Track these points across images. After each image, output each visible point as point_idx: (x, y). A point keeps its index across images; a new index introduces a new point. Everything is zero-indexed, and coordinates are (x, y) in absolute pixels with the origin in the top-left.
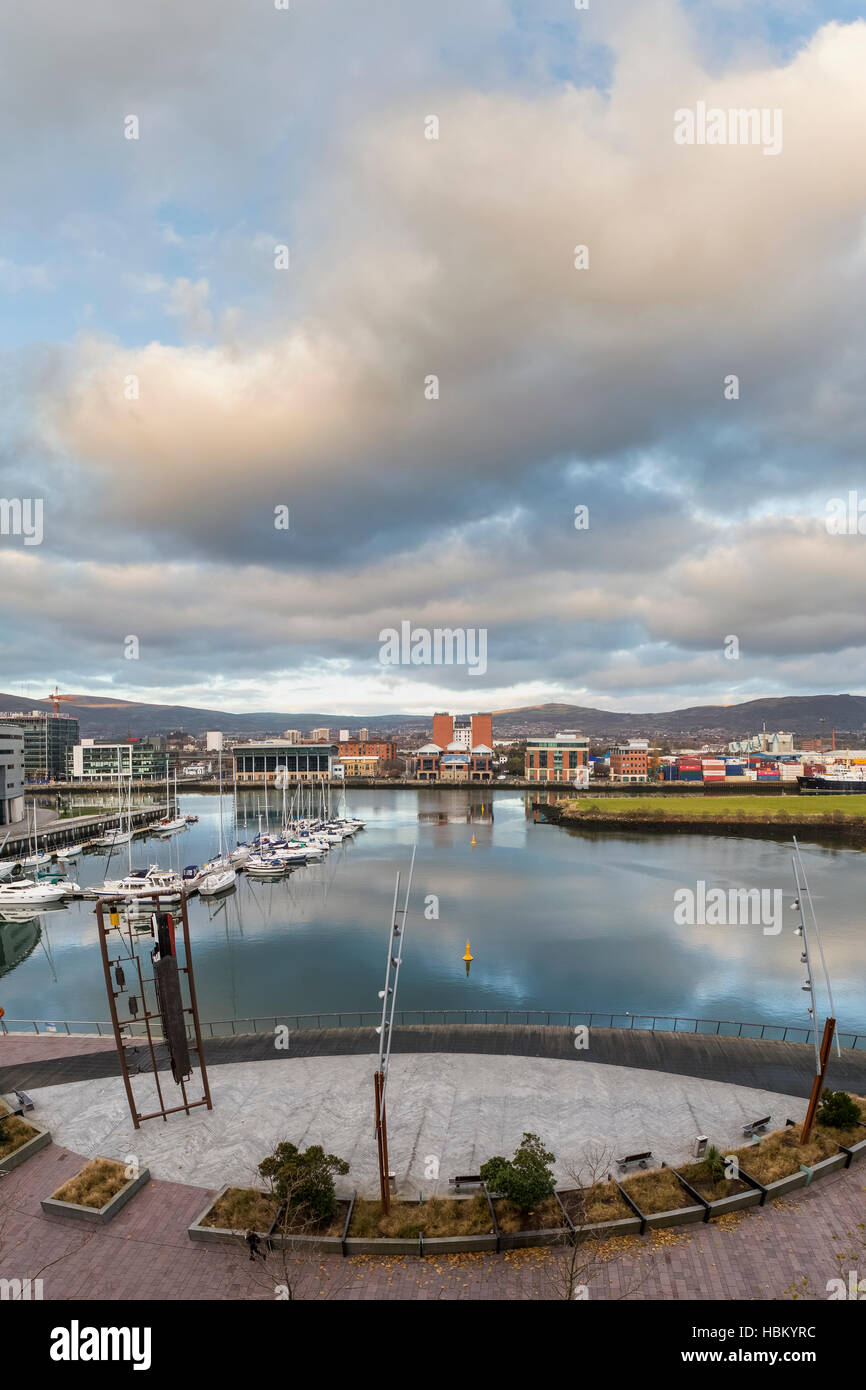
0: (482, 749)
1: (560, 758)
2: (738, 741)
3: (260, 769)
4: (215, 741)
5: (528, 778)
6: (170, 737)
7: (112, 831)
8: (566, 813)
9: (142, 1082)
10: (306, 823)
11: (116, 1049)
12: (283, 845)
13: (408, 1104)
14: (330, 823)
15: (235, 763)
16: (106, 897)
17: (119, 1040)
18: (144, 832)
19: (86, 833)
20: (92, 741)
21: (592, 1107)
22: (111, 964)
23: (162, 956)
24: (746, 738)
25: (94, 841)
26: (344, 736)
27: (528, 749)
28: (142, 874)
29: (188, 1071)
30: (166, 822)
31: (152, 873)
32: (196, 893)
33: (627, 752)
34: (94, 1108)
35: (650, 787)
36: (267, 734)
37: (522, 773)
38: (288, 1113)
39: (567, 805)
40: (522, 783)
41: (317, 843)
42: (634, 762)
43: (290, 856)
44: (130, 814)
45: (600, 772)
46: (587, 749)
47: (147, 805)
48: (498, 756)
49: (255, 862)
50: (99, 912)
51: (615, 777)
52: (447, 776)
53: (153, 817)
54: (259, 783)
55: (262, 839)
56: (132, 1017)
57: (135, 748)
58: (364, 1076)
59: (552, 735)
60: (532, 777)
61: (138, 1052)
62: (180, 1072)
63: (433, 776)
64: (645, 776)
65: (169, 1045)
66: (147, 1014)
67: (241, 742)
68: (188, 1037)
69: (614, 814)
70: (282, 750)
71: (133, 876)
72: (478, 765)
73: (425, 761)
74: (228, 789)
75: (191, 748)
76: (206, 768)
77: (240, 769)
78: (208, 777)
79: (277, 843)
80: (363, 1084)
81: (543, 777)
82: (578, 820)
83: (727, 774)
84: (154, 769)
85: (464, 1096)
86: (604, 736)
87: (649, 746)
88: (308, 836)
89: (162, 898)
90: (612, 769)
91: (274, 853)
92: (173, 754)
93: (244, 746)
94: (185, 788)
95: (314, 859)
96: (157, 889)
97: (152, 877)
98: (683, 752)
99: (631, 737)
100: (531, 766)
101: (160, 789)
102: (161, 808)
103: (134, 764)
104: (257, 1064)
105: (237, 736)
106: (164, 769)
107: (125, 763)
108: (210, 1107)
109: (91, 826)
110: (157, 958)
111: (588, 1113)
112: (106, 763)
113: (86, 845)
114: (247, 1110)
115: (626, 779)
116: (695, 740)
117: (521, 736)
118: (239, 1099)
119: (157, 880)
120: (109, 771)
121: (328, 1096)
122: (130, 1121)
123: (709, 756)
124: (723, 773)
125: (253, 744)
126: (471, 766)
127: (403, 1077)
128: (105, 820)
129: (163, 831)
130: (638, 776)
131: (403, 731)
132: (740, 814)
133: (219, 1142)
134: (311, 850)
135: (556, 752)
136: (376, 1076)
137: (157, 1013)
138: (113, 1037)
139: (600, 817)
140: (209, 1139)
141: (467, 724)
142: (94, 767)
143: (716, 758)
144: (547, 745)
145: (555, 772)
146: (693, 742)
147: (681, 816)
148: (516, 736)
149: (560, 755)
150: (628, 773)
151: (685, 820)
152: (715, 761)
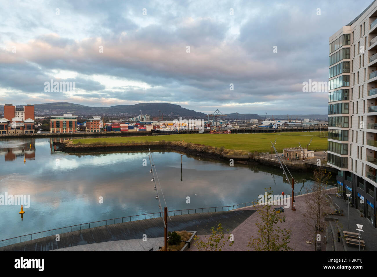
0: (30, 120)
1: (65, 124)
2: (133, 117)
5: (51, 132)
8: (68, 145)
24: (135, 116)
27: (51, 120)
33: (92, 121)
35: (102, 134)
37: (49, 130)
39: (68, 142)
40: (49, 134)
42: (95, 125)
45: (82, 129)
46: (77, 120)
48: (37, 123)
51: (88, 131)
52: (11, 132)
59: (62, 115)
60: (53, 132)
63: (4, 132)
64: (99, 130)
69: (87, 145)
72: (27, 127)
81: (58, 131)
82: (73, 148)
83: (129, 129)
86: (84, 115)
87: (101, 119)
90: (87, 128)
98: (113, 121)
99: (94, 116)
100: (53, 127)
115: (92, 131)
116: (118, 117)
117: (48, 115)
123: (123, 123)
124: (127, 128)
126: (24, 128)
130: (97, 130)
135: (63, 121)
139: (82, 146)
141: (22, 109)
143: (125, 123)
144: (60, 118)
145: (63, 129)
146: (117, 118)
147: (113, 144)
148: (46, 115)
149: (65, 122)
150: (93, 129)
151: (114, 145)
152: (124, 124)
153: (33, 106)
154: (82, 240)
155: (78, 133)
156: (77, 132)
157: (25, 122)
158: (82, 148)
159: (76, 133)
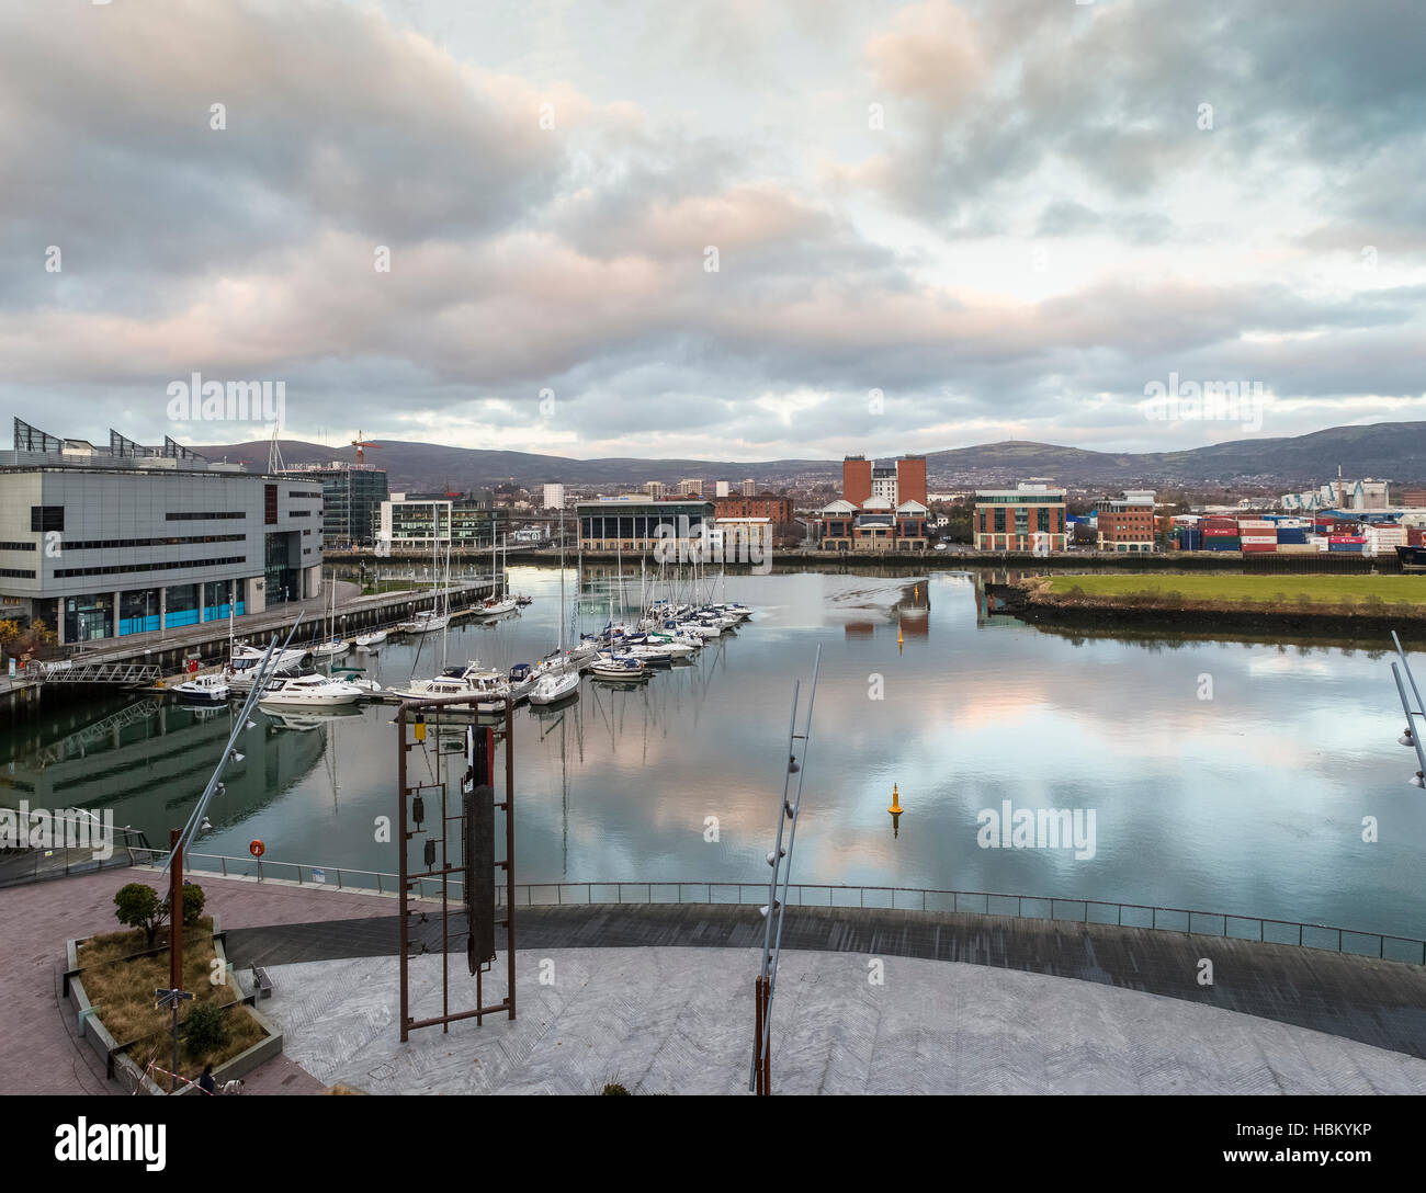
0: (913, 507)
1: (1025, 518)
2: (1297, 492)
3: (611, 534)
4: (554, 496)
5: (978, 546)
6: (498, 491)
7: (425, 614)
8: (1035, 596)
9: (425, 967)
10: (671, 609)
11: (398, 914)
12: (641, 640)
13: (806, 1033)
14: (704, 610)
15: (579, 525)
16: (412, 701)
17: (404, 901)
18: (464, 616)
19: (393, 613)
20: (404, 495)
21: (1102, 1061)
22: (409, 792)
23: (475, 786)
24: (1309, 488)
25: (403, 626)
26: (722, 489)
27: (978, 505)
28: (457, 673)
29: (489, 956)
30: (491, 603)
31: (471, 672)
32: (524, 701)
33: (1123, 509)
34: (352, 1002)
35: (1160, 559)
36: (622, 487)
37: (970, 541)
38: (625, 1034)
39: (1036, 586)
40: (970, 554)
41: (686, 638)
42: (1134, 523)
43: (649, 654)
44: (447, 591)
45: (1085, 537)
46: (1063, 505)
47: (470, 581)
48: (935, 517)
49: (604, 661)
50: (402, 721)
51: (1105, 545)
52: (863, 545)
53: (476, 596)
54: (610, 553)
55: (614, 629)
56: (426, 870)
57: (454, 505)
58: (740, 982)
59: (1012, 485)
60: (984, 546)
61: (426, 921)
62: (479, 956)
63: (843, 545)
64: (1151, 543)
65: (469, 913)
66: (447, 866)
67: (589, 498)
68: (496, 903)
69: (1106, 599)
70: (640, 509)
71: (447, 675)
72: (906, 528)
73: (832, 525)
74: (571, 562)
75: (524, 505)
76: (543, 532)
77: (586, 534)
78: (544, 544)
79: (634, 637)
80: (738, 995)
81: (1000, 546)
82: (1052, 607)
83: (1280, 542)
84: (479, 533)
85: (892, 1027)
86: (1089, 487)
87: (1156, 501)
88: (674, 627)
89: (482, 707)
90: (1101, 534)
91: (628, 650)
92: (503, 514)
93: (591, 503)
94: (517, 559)
95: (682, 660)
96: (475, 693)
97: (471, 677)
98: (1208, 508)
99: (1129, 488)
100: (982, 530)
101: (484, 560)
102: (486, 583)
103: (453, 526)
104: (587, 951)
105: (582, 488)
106: (490, 532)
107: (443, 524)
108: (512, 1016)
109: (399, 605)
110: (469, 788)
111: (1097, 1073)
112: (420, 524)
113: (391, 630)
114: (565, 1025)
115: (1121, 548)
116: (1228, 491)
117: (968, 488)
118: (556, 1006)
119: (476, 682)
120: (423, 535)
121: (686, 1013)
122: (398, 1026)
123: (1250, 515)
124: (1273, 540)
125: (603, 501)
126: (897, 532)
127: (799, 988)
128: (417, 598)
129: (487, 615)
130: (1140, 544)
131: (801, 482)
132: (1304, 601)
133: (518, 1076)
134: (676, 647)
135: (1018, 509)
136: (758, 984)
137: (460, 866)
138: (397, 896)
139: (1085, 603)
140: (503, 1068)
141: (890, 472)
142: (406, 529)
143: (1260, 518)
144: (1005, 500)
145: (1018, 537)
146: (1224, 495)
147: (1208, 602)
148: (961, 488)
149: (1025, 514)
150: (1125, 539)
151: (1215, 608)
152: (1258, 522)
153: (922, 458)
154: (1092, 965)
155: (1069, 554)
156: (1066, 548)
157: (899, 513)
158: (1083, 610)
159: (1062, 554)
